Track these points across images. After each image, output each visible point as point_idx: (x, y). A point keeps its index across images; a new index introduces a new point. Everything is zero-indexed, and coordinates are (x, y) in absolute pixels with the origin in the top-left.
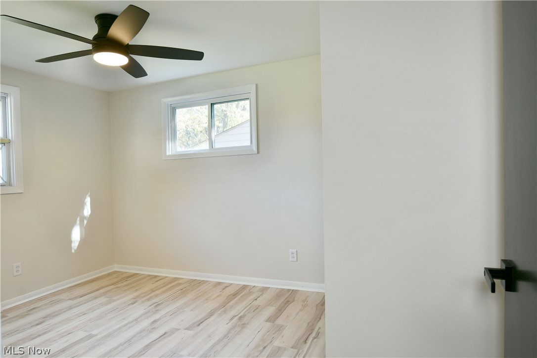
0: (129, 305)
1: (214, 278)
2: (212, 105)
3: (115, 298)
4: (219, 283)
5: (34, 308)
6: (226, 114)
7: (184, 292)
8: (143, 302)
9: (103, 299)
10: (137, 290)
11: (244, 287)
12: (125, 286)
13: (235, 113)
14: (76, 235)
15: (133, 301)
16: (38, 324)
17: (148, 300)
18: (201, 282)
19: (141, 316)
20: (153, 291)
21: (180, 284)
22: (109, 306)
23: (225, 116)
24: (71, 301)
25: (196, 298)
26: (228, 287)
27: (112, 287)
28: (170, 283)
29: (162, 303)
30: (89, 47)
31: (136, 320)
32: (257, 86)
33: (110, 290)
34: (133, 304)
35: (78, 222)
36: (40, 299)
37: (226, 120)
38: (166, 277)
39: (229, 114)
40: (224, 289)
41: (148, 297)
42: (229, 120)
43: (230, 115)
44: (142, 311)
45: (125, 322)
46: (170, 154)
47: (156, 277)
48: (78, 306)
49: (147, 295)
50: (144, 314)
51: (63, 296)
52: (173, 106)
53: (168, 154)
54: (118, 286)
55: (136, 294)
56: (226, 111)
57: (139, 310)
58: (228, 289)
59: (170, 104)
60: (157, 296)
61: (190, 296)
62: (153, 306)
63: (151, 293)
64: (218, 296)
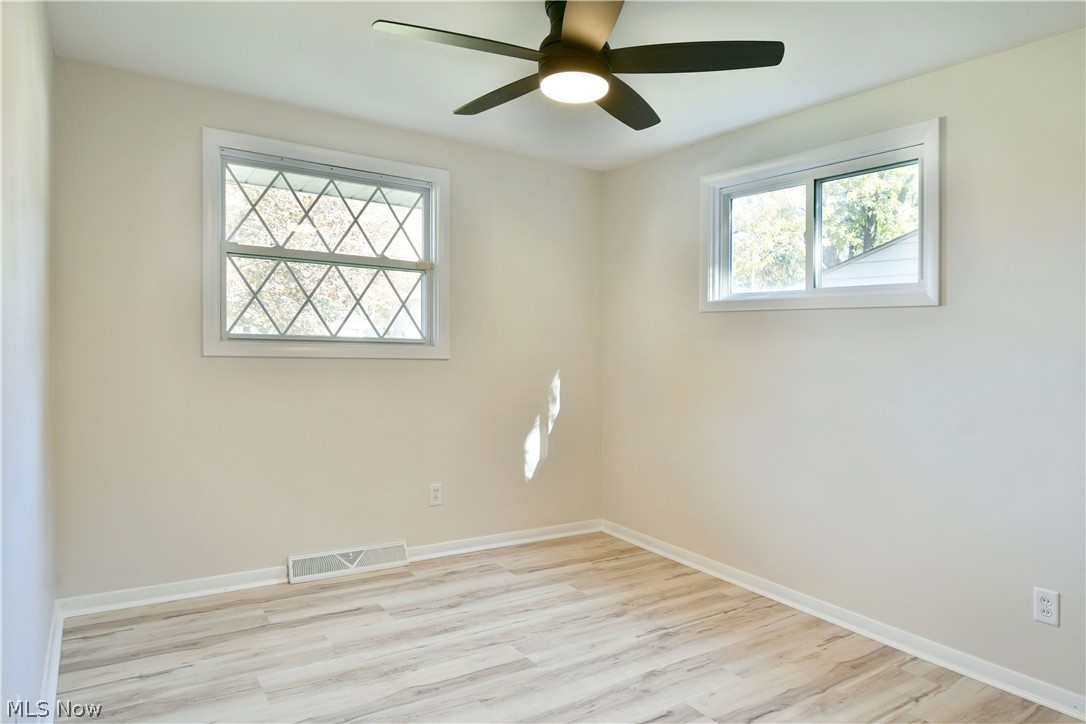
0: (610, 616)
1: (808, 605)
2: (817, 183)
3: (587, 592)
4: (818, 622)
5: (453, 573)
6: (874, 216)
7: (730, 621)
8: (638, 618)
9: (565, 588)
10: (632, 586)
11: (886, 652)
12: (613, 569)
13: (895, 212)
14: (534, 448)
15: (618, 609)
16: (450, 607)
17: (651, 615)
18: (775, 607)
19: (626, 651)
20: (663, 597)
21: (723, 597)
22: (573, 608)
23: (871, 220)
24: (512, 575)
25: (757, 645)
26: (840, 637)
27: (589, 565)
28: (703, 588)
29: (676, 634)
30: (532, 67)
31: (615, 656)
32: (942, 122)
33: (583, 571)
34: (618, 615)
35: (538, 423)
36: (467, 557)
37: (872, 230)
38: (697, 572)
39: (880, 216)
40: (829, 641)
41: (652, 608)
42: (879, 229)
43: (882, 220)
44: (632, 640)
45: (595, 654)
46: (716, 298)
47: (676, 565)
48: (520, 589)
49: (650, 604)
50: (633, 648)
51: (502, 561)
52: (725, 191)
53: (710, 299)
54: (600, 566)
55: (629, 594)
56: (873, 210)
57: (628, 634)
58: (840, 644)
59: (718, 187)
60: (669, 611)
61: (741, 636)
62: (656, 634)
63: (659, 600)
64: (811, 656)
